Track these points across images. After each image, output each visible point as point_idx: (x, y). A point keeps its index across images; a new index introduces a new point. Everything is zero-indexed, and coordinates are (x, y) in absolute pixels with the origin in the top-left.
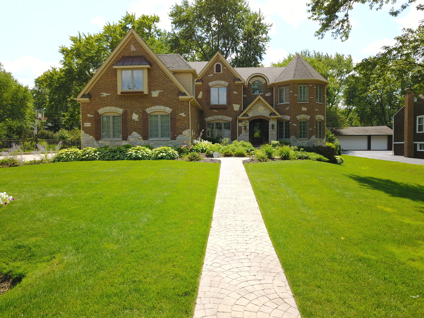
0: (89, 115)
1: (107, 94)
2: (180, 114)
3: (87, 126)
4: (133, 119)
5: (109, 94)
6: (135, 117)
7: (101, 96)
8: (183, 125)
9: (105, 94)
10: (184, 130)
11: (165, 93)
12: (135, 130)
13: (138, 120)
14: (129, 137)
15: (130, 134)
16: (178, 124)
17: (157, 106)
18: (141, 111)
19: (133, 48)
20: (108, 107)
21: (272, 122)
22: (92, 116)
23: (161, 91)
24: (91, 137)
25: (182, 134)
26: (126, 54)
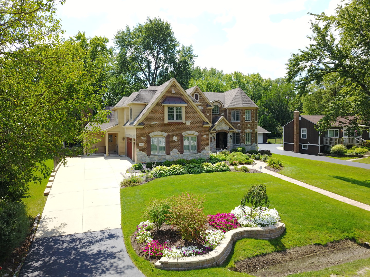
0: (142, 138)
1: (156, 123)
2: (204, 136)
3: (141, 145)
4: (174, 140)
5: (157, 123)
6: (175, 138)
7: (151, 124)
8: (205, 143)
9: (154, 123)
10: (206, 146)
11: (194, 123)
12: (175, 147)
13: (177, 140)
14: (171, 152)
15: (171, 150)
16: (202, 142)
17: (190, 131)
18: (179, 134)
19: (173, 91)
20: (157, 132)
21: (230, 134)
22: (145, 138)
23: (192, 121)
24: (144, 153)
25: (204, 149)
26: (169, 95)
